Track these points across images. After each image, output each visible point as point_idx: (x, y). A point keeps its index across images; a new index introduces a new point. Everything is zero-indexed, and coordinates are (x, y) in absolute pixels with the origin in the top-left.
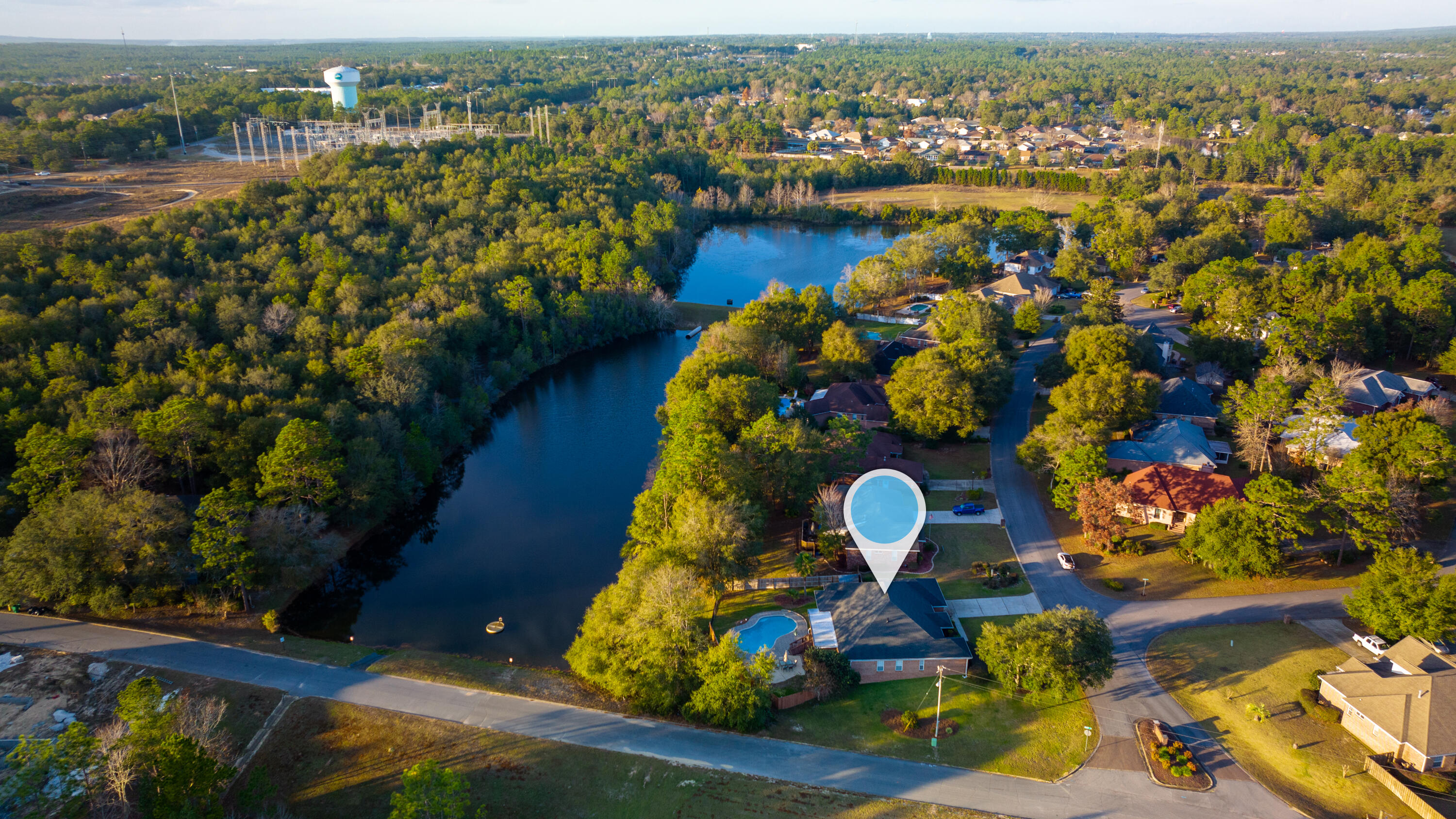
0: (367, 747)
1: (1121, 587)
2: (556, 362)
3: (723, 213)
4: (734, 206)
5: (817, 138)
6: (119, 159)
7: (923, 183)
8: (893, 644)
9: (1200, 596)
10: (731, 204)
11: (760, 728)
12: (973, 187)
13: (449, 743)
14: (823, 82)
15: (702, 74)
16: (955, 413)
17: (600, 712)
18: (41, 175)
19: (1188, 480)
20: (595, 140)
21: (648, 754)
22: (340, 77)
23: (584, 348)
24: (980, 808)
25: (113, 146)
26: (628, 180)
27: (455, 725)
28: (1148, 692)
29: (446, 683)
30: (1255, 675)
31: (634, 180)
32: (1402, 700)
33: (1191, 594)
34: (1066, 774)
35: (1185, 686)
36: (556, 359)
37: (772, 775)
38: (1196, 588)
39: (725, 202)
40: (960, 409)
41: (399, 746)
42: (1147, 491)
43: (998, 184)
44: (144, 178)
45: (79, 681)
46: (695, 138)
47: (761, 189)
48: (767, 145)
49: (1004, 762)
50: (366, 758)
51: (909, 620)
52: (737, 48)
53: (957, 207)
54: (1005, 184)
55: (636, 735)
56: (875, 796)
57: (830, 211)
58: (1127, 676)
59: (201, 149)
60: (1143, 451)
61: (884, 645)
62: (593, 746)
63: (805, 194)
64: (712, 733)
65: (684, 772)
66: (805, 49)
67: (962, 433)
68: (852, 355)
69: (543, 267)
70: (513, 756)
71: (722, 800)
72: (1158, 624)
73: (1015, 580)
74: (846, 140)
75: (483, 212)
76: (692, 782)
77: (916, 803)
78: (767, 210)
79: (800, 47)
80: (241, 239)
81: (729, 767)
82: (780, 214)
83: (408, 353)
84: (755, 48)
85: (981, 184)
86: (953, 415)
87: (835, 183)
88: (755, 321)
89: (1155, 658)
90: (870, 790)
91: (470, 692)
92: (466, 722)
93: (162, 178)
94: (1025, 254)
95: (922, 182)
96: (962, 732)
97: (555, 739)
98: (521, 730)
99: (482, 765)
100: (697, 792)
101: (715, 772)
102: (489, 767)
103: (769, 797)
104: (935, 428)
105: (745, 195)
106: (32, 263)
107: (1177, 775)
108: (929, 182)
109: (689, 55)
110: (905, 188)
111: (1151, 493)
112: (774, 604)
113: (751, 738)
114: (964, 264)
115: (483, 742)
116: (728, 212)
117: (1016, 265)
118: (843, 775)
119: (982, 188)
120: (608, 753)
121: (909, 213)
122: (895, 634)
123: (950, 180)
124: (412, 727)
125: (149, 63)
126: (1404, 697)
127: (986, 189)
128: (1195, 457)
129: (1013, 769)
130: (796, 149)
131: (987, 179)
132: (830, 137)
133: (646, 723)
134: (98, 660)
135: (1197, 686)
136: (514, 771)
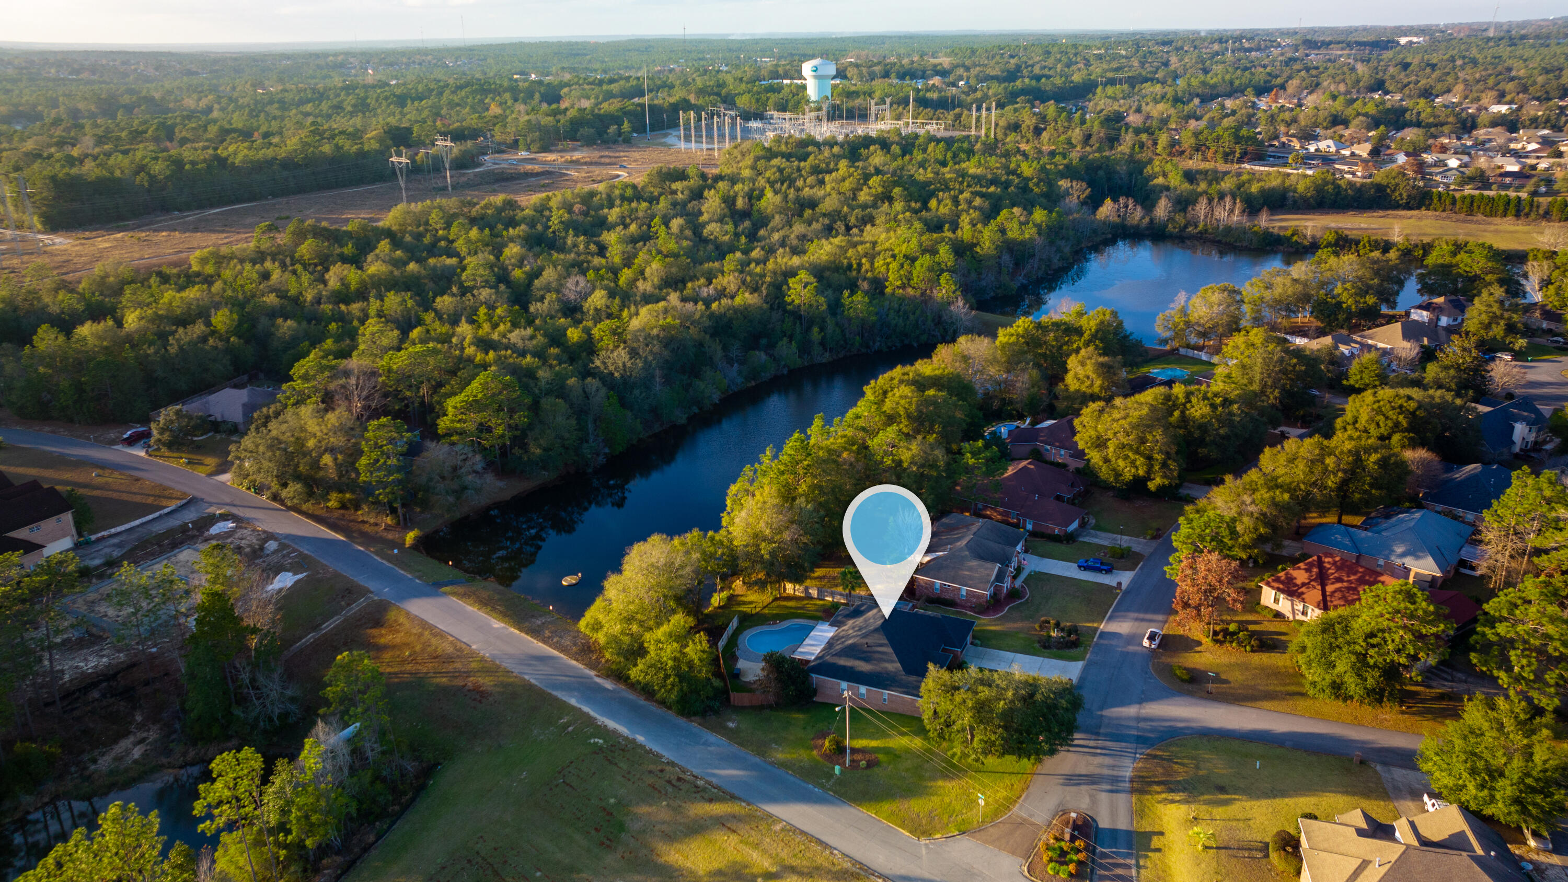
0: (394, 647)
1: (1185, 677)
2: (824, 361)
3: (1133, 227)
4: (1147, 220)
5: (1317, 150)
6: (589, 142)
7: (1411, 209)
8: (861, 669)
9: (1280, 709)
10: (1143, 218)
11: (695, 714)
12: (1480, 217)
13: (449, 659)
14: (1387, 84)
15: (1239, 72)
16: (1140, 461)
17: (581, 666)
18: (523, 154)
19: (1352, 578)
20: (1045, 142)
21: (586, 709)
22: (816, 69)
23: (863, 350)
24: (824, 838)
25: (586, 131)
26: (1031, 185)
27: (464, 646)
28: (1109, 787)
29: (487, 613)
30: (1248, 804)
31: (1037, 185)
32: (1355, 863)
33: (1267, 704)
34: (938, 836)
35: (1159, 793)
36: (827, 357)
37: (668, 754)
38: (1283, 699)
39: (1137, 215)
40: (1149, 458)
41: (415, 652)
42: (1299, 582)
43: (1517, 215)
44: (596, 160)
45: (254, 551)
46: (1155, 144)
47: (1183, 203)
48: (1237, 155)
49: (886, 806)
50: (387, 656)
51: (889, 650)
52: (1316, 43)
53: (1426, 240)
54: (1527, 215)
55: (590, 691)
56: (739, 799)
57: (1256, 233)
58: (1101, 766)
59: (666, 135)
60: (1352, 540)
61: (852, 668)
62: (549, 691)
63: (1232, 211)
64: (653, 707)
65: (603, 731)
66: (1411, 42)
67: (1152, 486)
68: (1092, 385)
69: (860, 265)
70: (486, 682)
71: (611, 762)
72: (1193, 725)
73: (1075, 644)
74: (1353, 154)
75: (845, 208)
76: (601, 741)
77: (770, 816)
78: (1186, 227)
79: (1403, 41)
80: (610, 219)
81: (640, 739)
82: (1200, 232)
83: (655, 332)
84: (1339, 43)
85: (1492, 213)
86: (1138, 463)
87: (1290, 202)
88: (1013, 339)
89: (1155, 757)
90: (737, 793)
91: (497, 624)
92: (474, 647)
93: (607, 160)
94: (1440, 300)
95: (1408, 207)
96: (876, 770)
97: (526, 677)
98: (507, 664)
99: (459, 682)
100: (598, 750)
101: (626, 738)
102: (464, 686)
103: (650, 772)
104: (1118, 475)
105: (1162, 209)
106: (438, 227)
107: (1051, 872)
108: (1419, 208)
109: (1250, 50)
110: (1381, 213)
111: (1303, 584)
112: (819, 614)
113: (682, 721)
114: (1340, 304)
115: (474, 665)
116: (1138, 226)
117: (1425, 313)
118: (729, 773)
119: (1490, 219)
120: (556, 699)
121: (1357, 243)
122: (867, 660)
123: (1449, 207)
124: (434, 641)
125: (701, 56)
126: (1359, 861)
127: (1497, 220)
128: (1418, 557)
129: (892, 816)
130: (1277, 161)
131: (1501, 208)
132: (1333, 149)
133: (608, 685)
134: (276, 539)
135: (1170, 796)
136: (479, 694)
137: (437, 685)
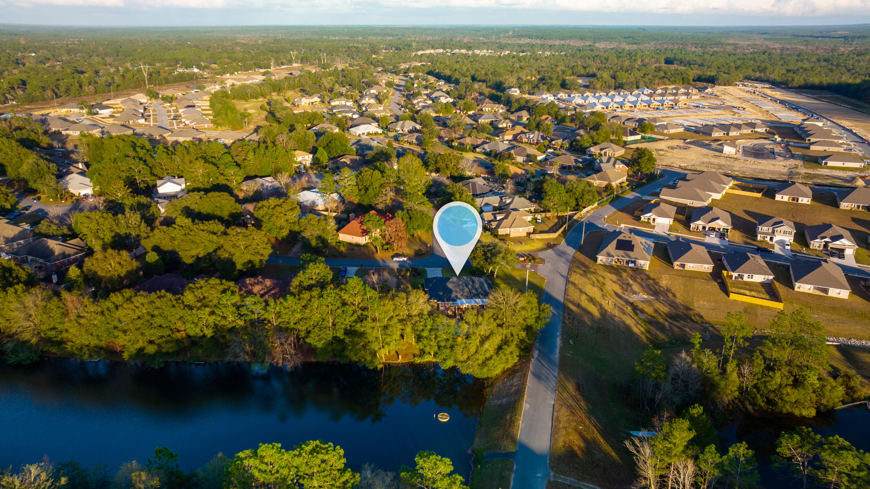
13: (570, 407)
50: (588, 436)
65: (565, 342)
70: (571, 388)
92: (553, 402)
98: (553, 384)
99: (579, 397)
102: (580, 394)
136: (579, 388)
137: (587, 406)
